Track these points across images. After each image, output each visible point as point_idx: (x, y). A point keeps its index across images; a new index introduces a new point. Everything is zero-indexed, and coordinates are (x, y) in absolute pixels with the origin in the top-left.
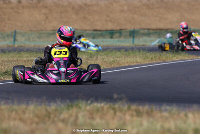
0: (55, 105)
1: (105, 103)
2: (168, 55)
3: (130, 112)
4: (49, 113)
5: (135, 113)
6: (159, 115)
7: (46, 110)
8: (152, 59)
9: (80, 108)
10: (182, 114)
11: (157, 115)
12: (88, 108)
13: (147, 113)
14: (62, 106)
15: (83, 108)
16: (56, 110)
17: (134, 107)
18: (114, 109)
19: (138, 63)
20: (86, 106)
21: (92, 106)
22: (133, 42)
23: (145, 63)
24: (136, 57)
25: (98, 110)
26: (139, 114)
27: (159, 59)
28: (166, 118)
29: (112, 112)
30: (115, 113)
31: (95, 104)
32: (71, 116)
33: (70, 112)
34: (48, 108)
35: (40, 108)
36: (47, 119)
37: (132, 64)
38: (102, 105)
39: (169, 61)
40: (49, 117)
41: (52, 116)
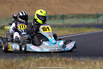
0: (16, 59)
1: (46, 57)
2: (84, 29)
3: (62, 62)
4: (13, 64)
5: (64, 63)
6: (79, 63)
7: (11, 62)
8: (74, 32)
9: (31, 60)
10: (93, 63)
11: (78, 63)
12: (36, 60)
13: (72, 62)
14: (21, 59)
15: (33, 60)
16: (17, 62)
17: (63, 59)
18: (52, 60)
19: (66, 34)
20: (35, 59)
21: (38, 59)
22: (63, 22)
23: (70, 34)
24: (65, 31)
25: (42, 61)
26: (67, 63)
27: (79, 31)
28: (83, 65)
29: (50, 62)
30: (52, 62)
31: (41, 58)
32: (26, 65)
33: (26, 62)
34: (12, 60)
35: (7, 61)
36: (11, 67)
37: (62, 35)
38: (45, 58)
39: (84, 32)
40: (13, 66)
41: (14, 65)
